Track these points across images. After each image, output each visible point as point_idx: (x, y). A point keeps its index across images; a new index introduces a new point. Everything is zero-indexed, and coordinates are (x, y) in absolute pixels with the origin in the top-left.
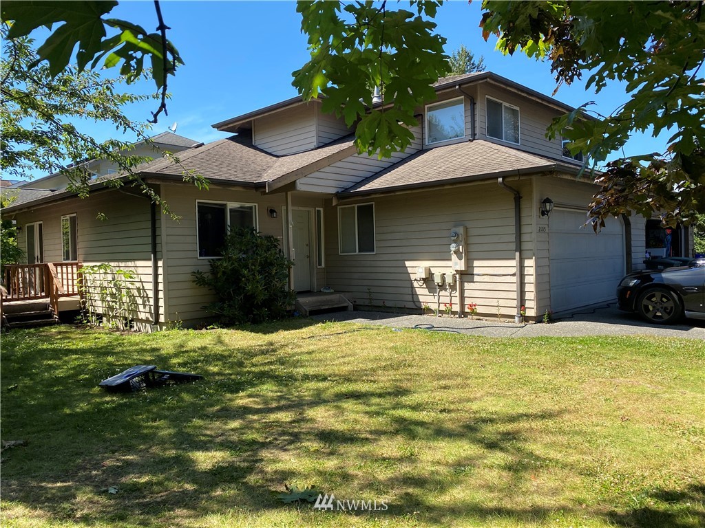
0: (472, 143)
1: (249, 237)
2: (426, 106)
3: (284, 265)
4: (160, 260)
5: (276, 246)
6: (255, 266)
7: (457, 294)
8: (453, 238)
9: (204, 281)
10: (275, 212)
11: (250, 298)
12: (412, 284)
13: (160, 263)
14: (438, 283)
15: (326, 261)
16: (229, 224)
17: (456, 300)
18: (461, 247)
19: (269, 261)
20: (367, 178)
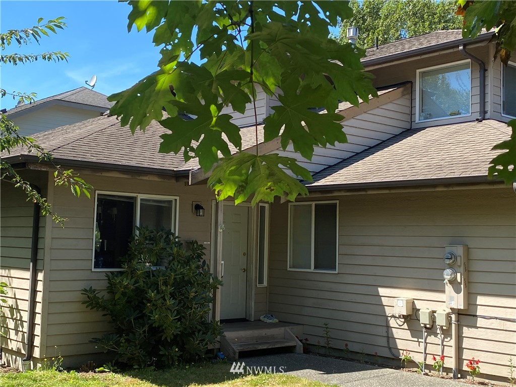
0: (481, 124)
1: (162, 244)
2: (418, 71)
3: (208, 283)
4: (41, 271)
5: (199, 256)
6: (167, 286)
7: (452, 342)
8: (448, 262)
9: (98, 303)
10: (202, 208)
11: (155, 331)
12: (387, 322)
13: (40, 276)
14: (425, 325)
15: (269, 277)
16: (138, 224)
17: (451, 352)
18: (459, 275)
19: (186, 278)
20: (330, 166)
